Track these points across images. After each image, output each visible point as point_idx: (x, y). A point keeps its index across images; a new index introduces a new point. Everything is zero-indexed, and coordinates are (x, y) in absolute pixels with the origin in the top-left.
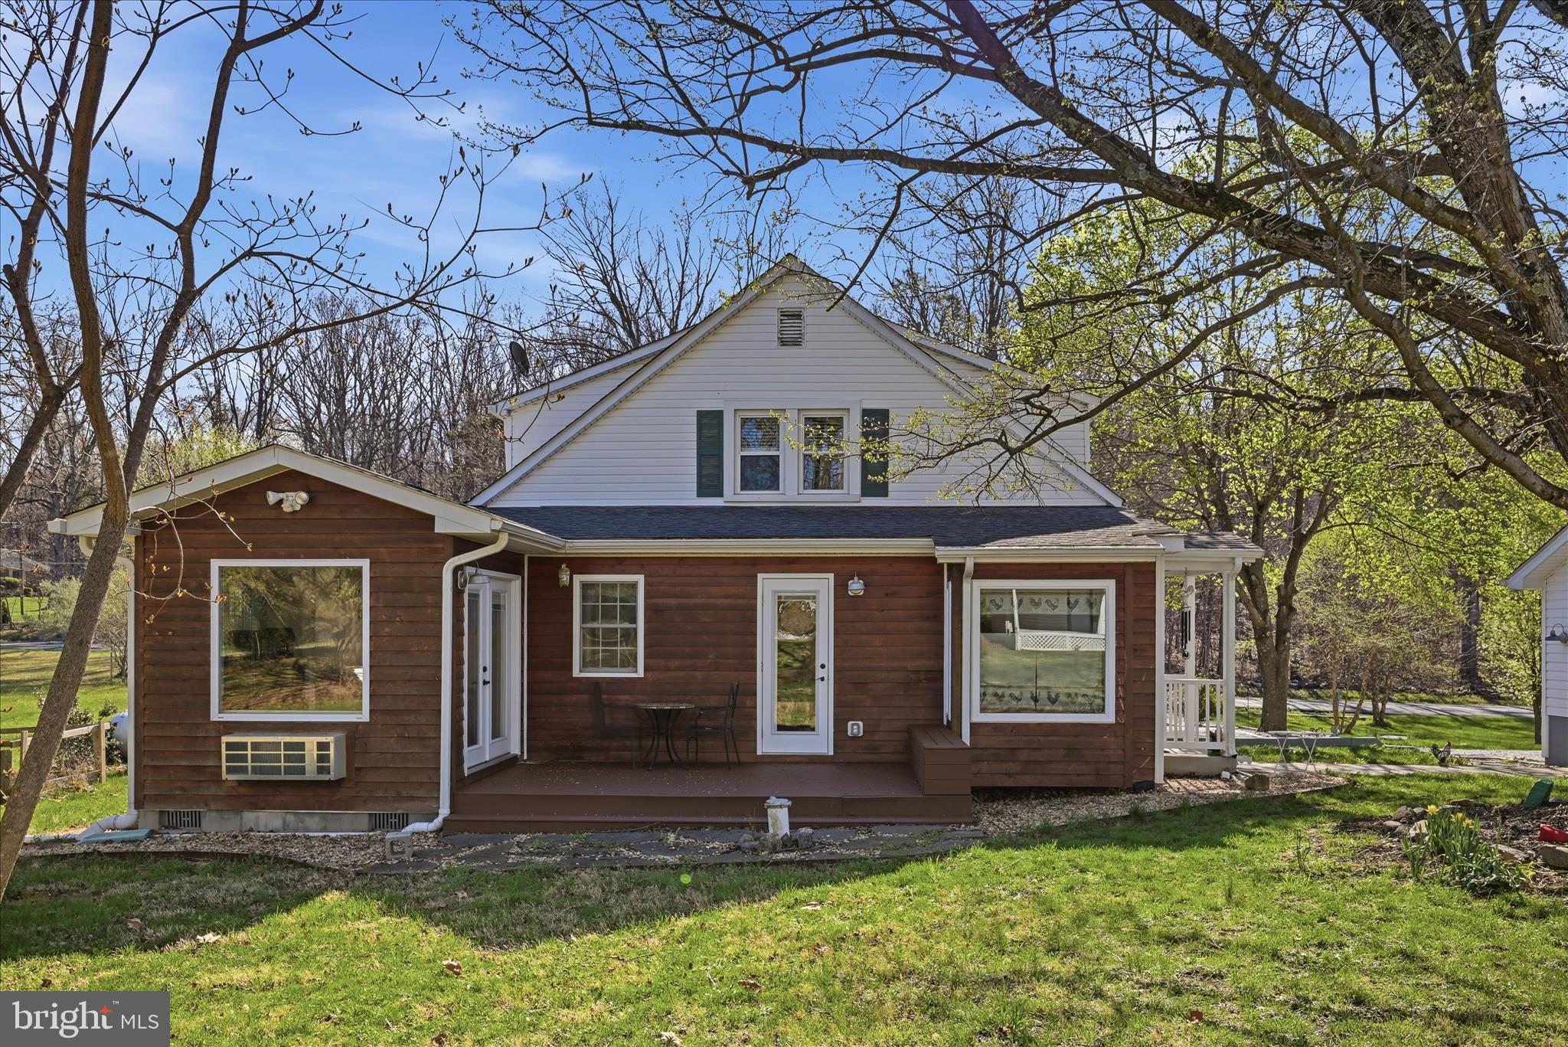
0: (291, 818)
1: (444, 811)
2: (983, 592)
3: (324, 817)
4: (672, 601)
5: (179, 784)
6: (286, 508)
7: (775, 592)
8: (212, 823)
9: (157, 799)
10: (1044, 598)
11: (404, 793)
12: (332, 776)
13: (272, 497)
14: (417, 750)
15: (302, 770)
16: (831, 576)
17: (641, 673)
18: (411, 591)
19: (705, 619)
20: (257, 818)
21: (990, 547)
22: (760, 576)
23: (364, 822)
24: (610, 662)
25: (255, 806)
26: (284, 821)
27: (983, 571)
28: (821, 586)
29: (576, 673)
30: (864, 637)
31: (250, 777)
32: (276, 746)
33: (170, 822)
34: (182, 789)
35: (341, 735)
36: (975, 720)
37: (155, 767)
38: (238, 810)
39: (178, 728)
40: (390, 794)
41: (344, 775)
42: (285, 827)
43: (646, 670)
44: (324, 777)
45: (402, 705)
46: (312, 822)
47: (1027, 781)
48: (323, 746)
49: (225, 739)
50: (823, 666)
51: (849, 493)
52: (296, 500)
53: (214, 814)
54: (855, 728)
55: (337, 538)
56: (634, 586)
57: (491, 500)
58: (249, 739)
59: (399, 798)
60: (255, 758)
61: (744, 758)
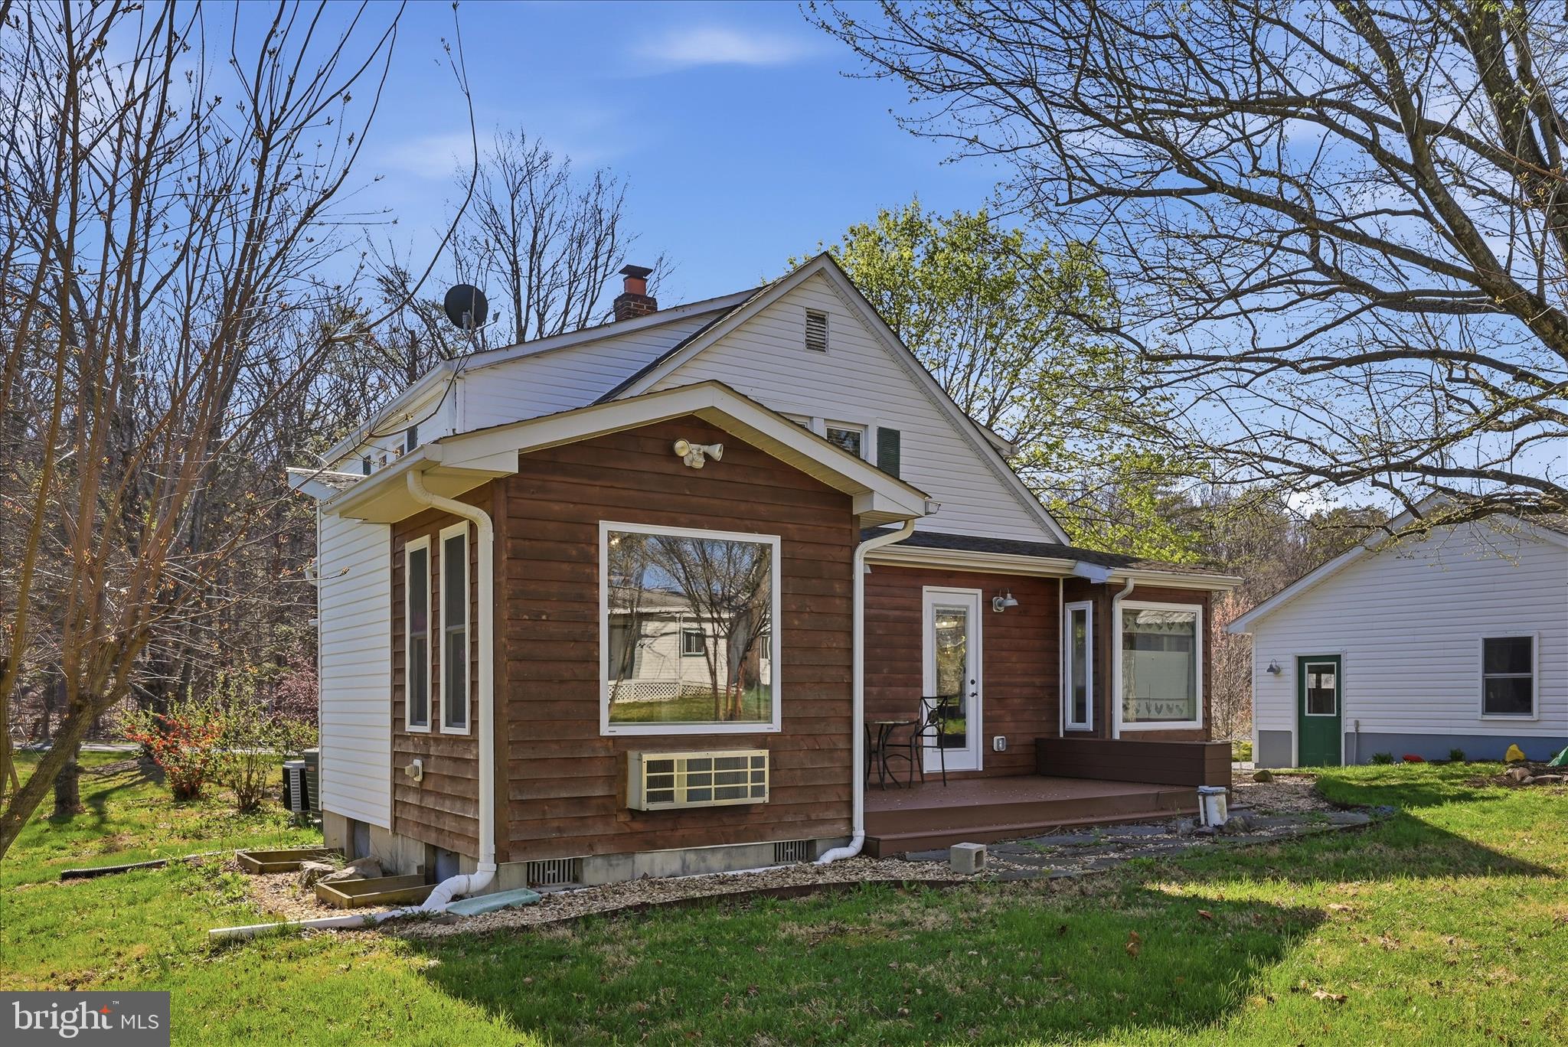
0: (691, 857)
1: (859, 834)
2: (1123, 612)
3: (728, 852)
5: (555, 824)
6: (693, 462)
7: (935, 605)
8: (596, 872)
9: (524, 846)
11: (813, 817)
12: (765, 799)
14: (826, 765)
16: (979, 592)
18: (820, 578)
19: (880, 632)
20: (652, 861)
22: (925, 588)
23: (769, 854)
25: (652, 845)
26: (684, 861)
28: (971, 600)
30: (1004, 653)
31: (676, 805)
32: (706, 763)
34: (559, 829)
36: (1121, 729)
37: (522, 802)
38: (629, 853)
39: (555, 747)
40: (801, 818)
42: (685, 869)
44: (759, 800)
45: (812, 712)
49: (642, 757)
50: (973, 682)
53: (599, 861)
54: (999, 743)
55: (743, 507)
58: (682, 756)
59: (810, 823)
60: (684, 780)
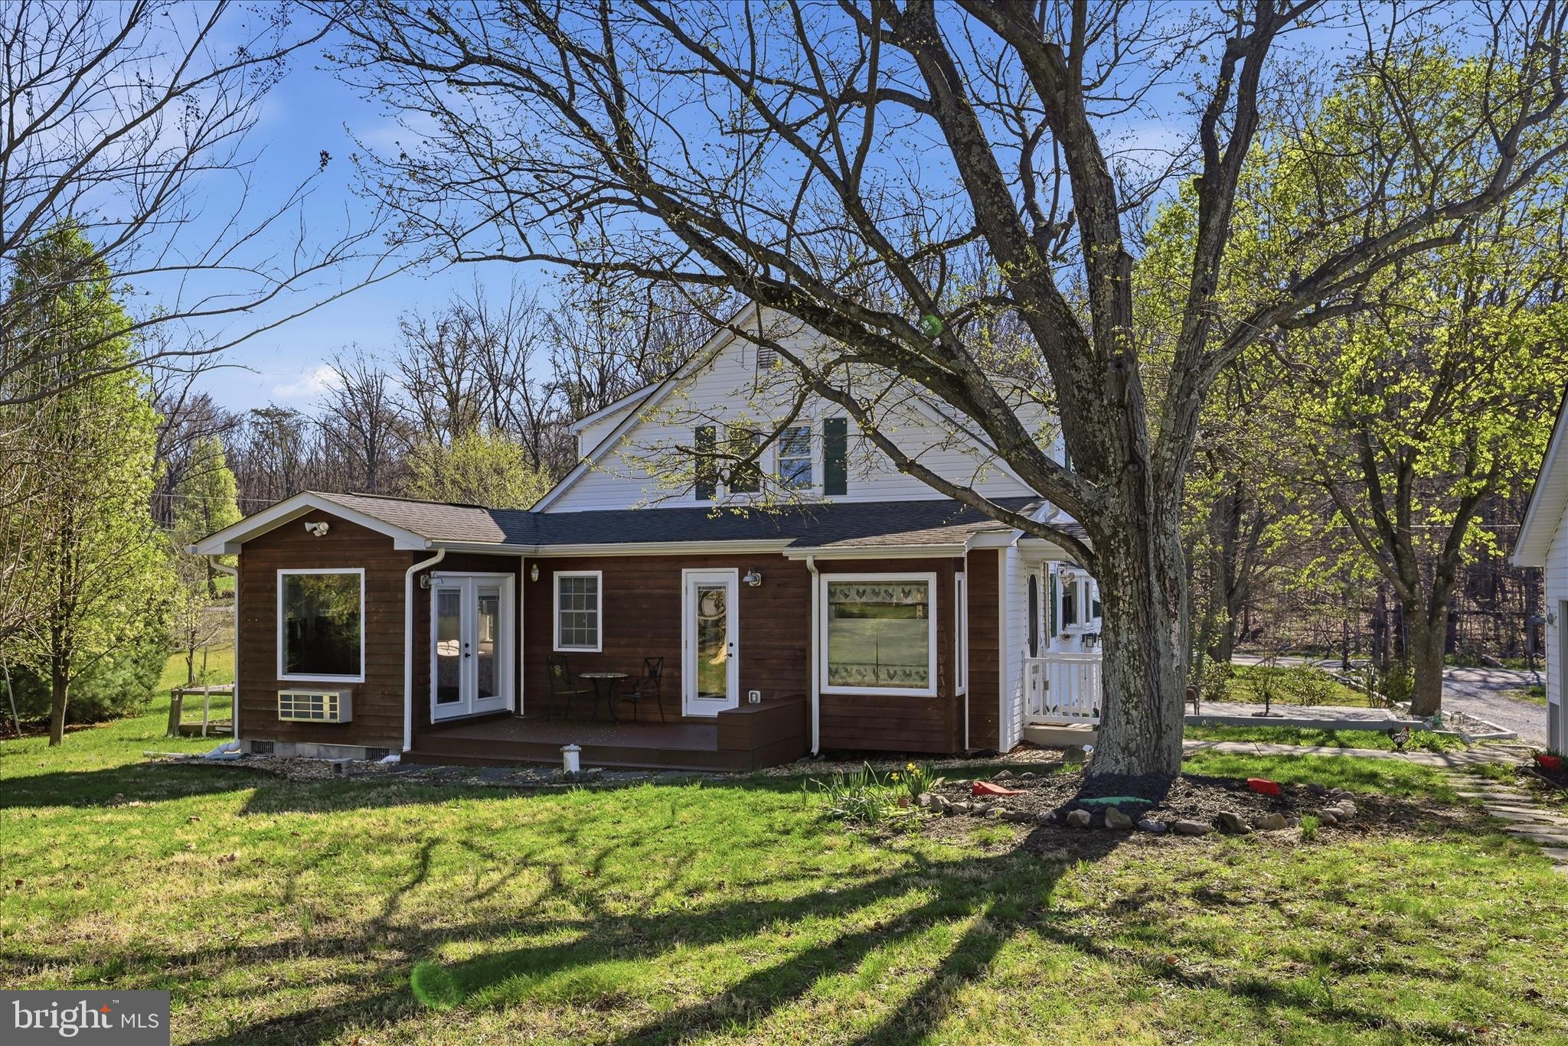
0: (322, 749)
1: (406, 748)
2: (830, 584)
4: (623, 592)
5: (261, 723)
6: (317, 533)
7: (696, 584)
8: (279, 750)
9: (250, 731)
10: (883, 588)
11: (385, 735)
12: (338, 720)
13: (308, 526)
14: (393, 704)
15: (321, 715)
16: (736, 570)
17: (600, 649)
18: (388, 591)
19: (645, 606)
20: (303, 748)
21: (829, 547)
22: (684, 571)
23: (363, 754)
24: (580, 641)
25: (304, 740)
27: (824, 566)
28: (729, 579)
29: (556, 648)
30: (762, 621)
31: (293, 719)
32: (307, 698)
33: (257, 748)
34: (262, 726)
35: (348, 691)
36: (823, 691)
38: (293, 742)
39: (260, 684)
40: (379, 735)
41: (349, 719)
43: (604, 646)
44: (333, 721)
45: (384, 671)
46: (334, 752)
47: (866, 745)
48: (333, 699)
49: (280, 693)
50: (731, 645)
51: (815, 493)
52: (323, 527)
53: (279, 744)
54: (755, 696)
56: (595, 579)
57: (548, 507)
58: (292, 693)
59: (382, 738)
60: (296, 706)
61: (671, 718)
